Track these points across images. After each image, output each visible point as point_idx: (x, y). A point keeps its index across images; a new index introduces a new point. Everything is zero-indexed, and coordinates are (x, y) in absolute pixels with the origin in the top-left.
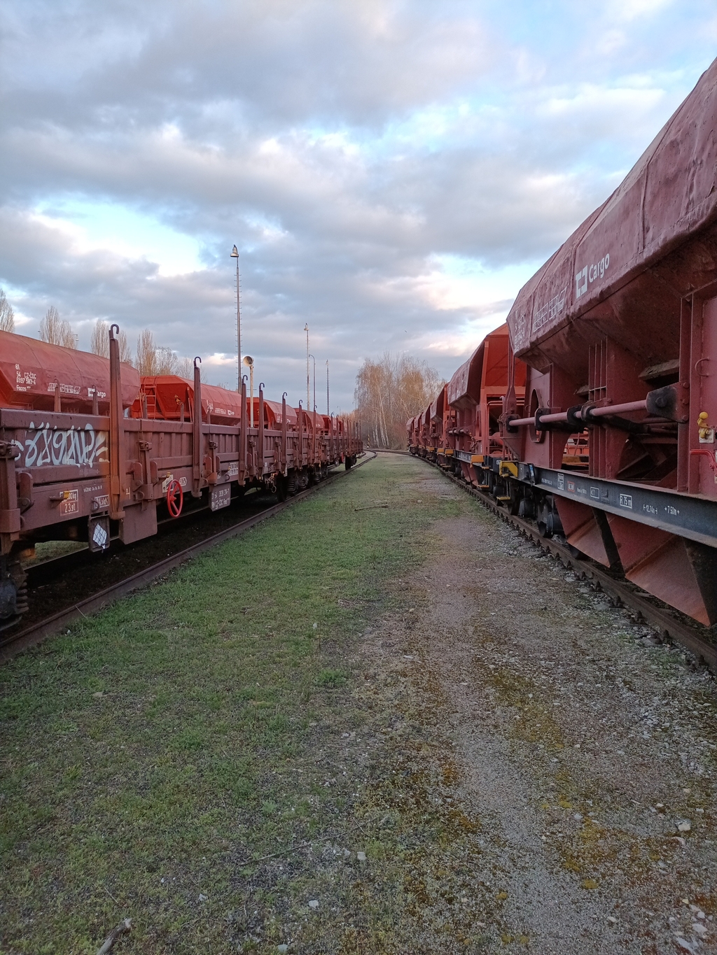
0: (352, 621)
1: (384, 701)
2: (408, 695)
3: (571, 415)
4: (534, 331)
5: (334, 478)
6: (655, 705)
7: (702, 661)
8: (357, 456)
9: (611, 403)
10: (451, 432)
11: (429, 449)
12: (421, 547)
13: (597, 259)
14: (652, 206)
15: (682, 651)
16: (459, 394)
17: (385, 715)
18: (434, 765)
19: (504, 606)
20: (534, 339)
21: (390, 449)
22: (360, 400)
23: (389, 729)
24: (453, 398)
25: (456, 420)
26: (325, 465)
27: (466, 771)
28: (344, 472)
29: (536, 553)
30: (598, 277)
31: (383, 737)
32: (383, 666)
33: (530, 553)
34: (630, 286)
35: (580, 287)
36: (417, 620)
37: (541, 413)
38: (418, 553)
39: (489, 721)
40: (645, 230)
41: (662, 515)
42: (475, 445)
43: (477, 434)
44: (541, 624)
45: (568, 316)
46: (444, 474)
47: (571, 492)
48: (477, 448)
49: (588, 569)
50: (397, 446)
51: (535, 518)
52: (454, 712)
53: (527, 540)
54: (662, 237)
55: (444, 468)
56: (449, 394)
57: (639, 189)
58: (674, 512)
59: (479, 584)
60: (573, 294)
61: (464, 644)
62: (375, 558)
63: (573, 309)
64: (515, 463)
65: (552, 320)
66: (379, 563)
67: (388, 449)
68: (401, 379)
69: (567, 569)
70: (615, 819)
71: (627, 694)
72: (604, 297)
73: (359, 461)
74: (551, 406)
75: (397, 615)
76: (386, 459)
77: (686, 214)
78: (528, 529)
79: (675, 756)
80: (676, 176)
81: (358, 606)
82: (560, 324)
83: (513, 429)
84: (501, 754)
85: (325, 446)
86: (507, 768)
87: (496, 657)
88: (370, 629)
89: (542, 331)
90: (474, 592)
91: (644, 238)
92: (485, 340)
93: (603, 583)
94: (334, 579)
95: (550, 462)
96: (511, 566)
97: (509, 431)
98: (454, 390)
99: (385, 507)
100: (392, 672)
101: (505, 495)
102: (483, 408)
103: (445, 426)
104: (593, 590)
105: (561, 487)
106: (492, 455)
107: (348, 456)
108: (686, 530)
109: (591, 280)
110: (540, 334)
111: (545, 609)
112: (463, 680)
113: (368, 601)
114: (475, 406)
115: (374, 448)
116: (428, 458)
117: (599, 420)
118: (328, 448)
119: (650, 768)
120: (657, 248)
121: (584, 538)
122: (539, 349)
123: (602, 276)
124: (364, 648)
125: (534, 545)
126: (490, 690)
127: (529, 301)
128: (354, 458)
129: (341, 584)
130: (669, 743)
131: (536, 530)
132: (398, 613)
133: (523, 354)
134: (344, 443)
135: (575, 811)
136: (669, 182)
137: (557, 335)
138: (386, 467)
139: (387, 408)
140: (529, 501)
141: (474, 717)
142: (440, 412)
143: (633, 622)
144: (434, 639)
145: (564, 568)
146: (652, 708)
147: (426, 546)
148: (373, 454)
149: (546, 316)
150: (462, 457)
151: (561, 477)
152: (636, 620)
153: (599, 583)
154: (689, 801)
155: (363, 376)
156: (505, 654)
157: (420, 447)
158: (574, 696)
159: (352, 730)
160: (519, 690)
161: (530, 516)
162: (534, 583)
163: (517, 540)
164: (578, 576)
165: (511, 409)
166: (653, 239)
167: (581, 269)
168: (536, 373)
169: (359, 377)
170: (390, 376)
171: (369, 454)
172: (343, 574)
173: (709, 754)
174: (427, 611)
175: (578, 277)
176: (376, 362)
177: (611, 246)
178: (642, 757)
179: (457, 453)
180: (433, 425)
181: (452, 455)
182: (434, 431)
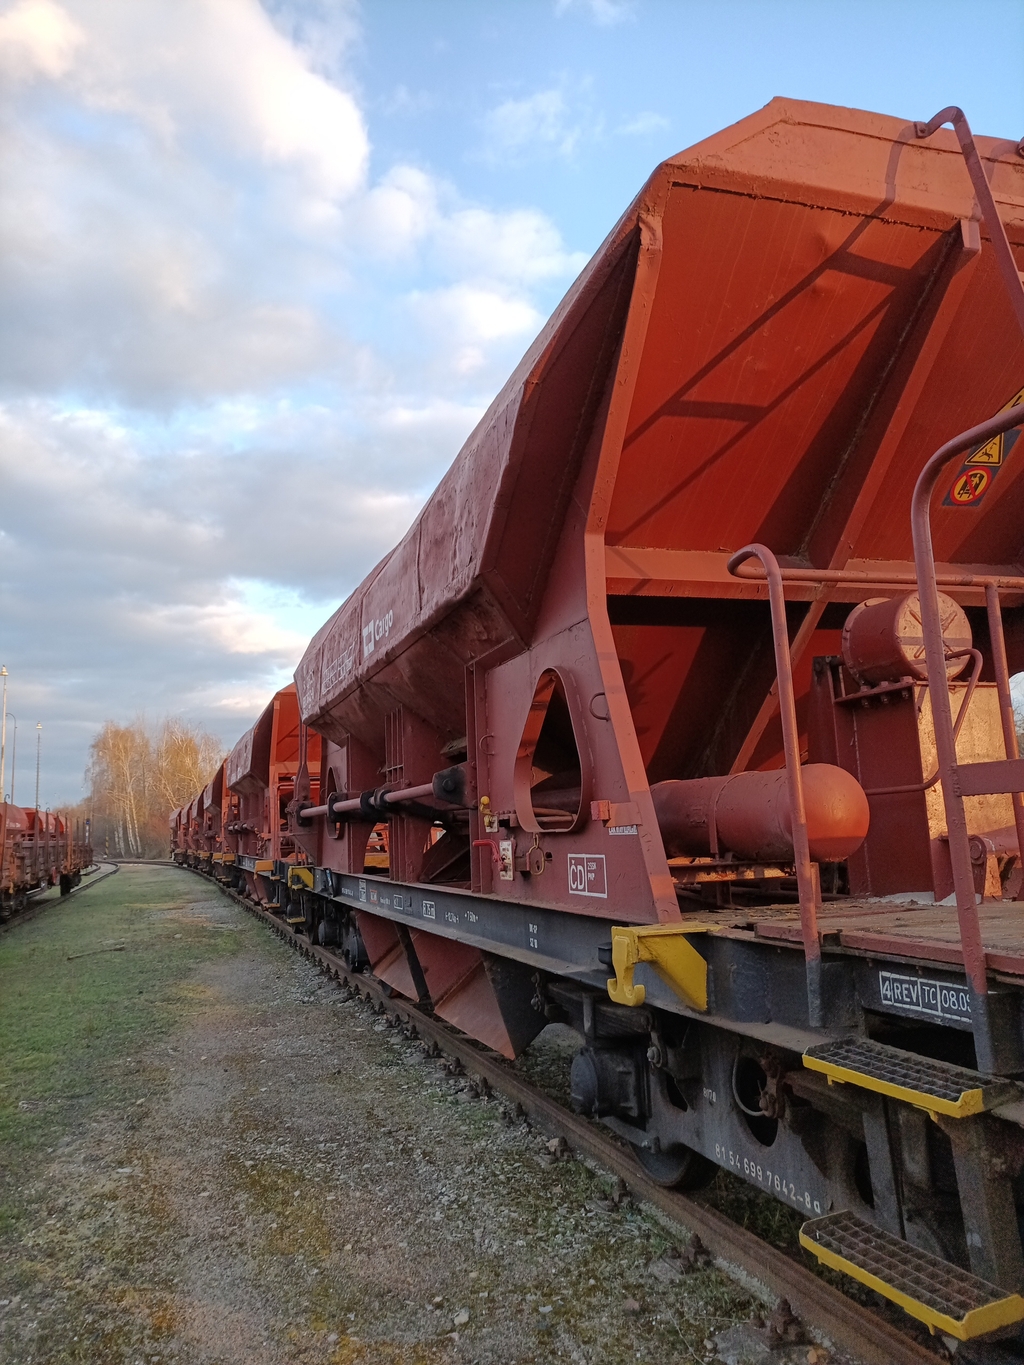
0: (40, 1132)
1: (74, 1242)
2: (116, 1225)
3: (365, 801)
4: (324, 693)
5: (37, 910)
6: (455, 1176)
7: (521, 1111)
8: (82, 873)
9: (410, 785)
10: (231, 828)
11: (203, 855)
12: (170, 1006)
13: (382, 616)
14: (425, 564)
15: (500, 1104)
16: (241, 772)
17: (73, 1263)
18: (141, 1316)
19: (282, 1076)
20: (323, 703)
21: (143, 857)
22: (94, 783)
23: (78, 1281)
24: (232, 778)
25: (239, 811)
26: (21, 889)
27: (187, 1315)
28: (58, 899)
29: (341, 996)
30: (384, 635)
31: (65, 1294)
32: (80, 1190)
33: (331, 997)
34: (412, 649)
35: (367, 645)
36: (146, 1115)
37: (335, 800)
38: (165, 1015)
39: (233, 1239)
40: (421, 590)
41: (463, 923)
42: (262, 846)
43: (266, 829)
44: (330, 1094)
45: (356, 678)
46: (223, 892)
47: (374, 904)
48: (266, 851)
49: (403, 1010)
50: (154, 853)
51: (339, 946)
52: (183, 1237)
53: (330, 979)
54: (435, 600)
55: (224, 884)
56: (228, 772)
57: (415, 543)
58: (473, 918)
59: (251, 1051)
60: (361, 651)
61: (214, 1139)
62: (91, 1030)
63: (361, 670)
64: (310, 869)
65: (341, 682)
66: (98, 1038)
67: (139, 858)
68: (163, 748)
69: (378, 1014)
70: (380, 1330)
71: (423, 1169)
72: (390, 659)
73: (85, 881)
74: (348, 790)
75: (116, 1112)
76: (134, 875)
77: (453, 579)
78: (332, 961)
79: (468, 1236)
80: (443, 538)
81: (52, 1107)
82: (349, 686)
83: (307, 822)
84: (243, 1279)
85: (22, 858)
86: (247, 1297)
87: (257, 1149)
88: (67, 1139)
89: (331, 694)
90: (241, 1063)
91: (421, 599)
92: (275, 698)
93: (419, 1027)
94: (16, 1070)
95: (350, 865)
96: (302, 1019)
97: (301, 825)
98: (234, 767)
99: (120, 950)
100: (95, 1196)
101: (299, 915)
102: (272, 793)
103: (224, 820)
104: (407, 1038)
105: (363, 899)
106: (284, 860)
107: (65, 872)
108: (485, 939)
109: (377, 638)
110: (330, 697)
111: (339, 1072)
112: (204, 1190)
113: (72, 1097)
114: (263, 790)
115: (116, 857)
116: (202, 869)
117: (396, 807)
118: (27, 862)
119: (435, 1256)
120: (432, 612)
121: (392, 967)
122: (330, 715)
123: (387, 634)
124: (54, 1170)
125: (339, 985)
126: (242, 1196)
127: (317, 654)
128: (77, 874)
129: (29, 1077)
130: (464, 1222)
131: (342, 963)
132: (117, 1108)
133: (313, 722)
134: (60, 852)
135: (330, 1331)
136: (438, 543)
137: (348, 699)
138: (129, 889)
139: (140, 794)
140: (332, 922)
141: (212, 1238)
142: (217, 800)
143: (450, 1074)
144: (170, 1138)
145: (375, 1013)
146: (451, 1182)
147: (178, 1005)
148: (113, 868)
149: (335, 675)
150: (247, 865)
151: (363, 885)
152: (453, 1070)
153: (414, 1027)
154: (473, 1286)
155: (100, 745)
156: (271, 1143)
157: (190, 852)
158: (357, 1183)
159: (15, 1293)
160: (283, 1189)
161: (333, 943)
162: (330, 1039)
163: (317, 980)
164: (390, 1022)
165: (303, 794)
166: (428, 602)
167: (367, 624)
168: (333, 747)
169: (93, 746)
170: (146, 745)
171: (106, 868)
172: (32, 1061)
173: (507, 1225)
174: (164, 1100)
175: (365, 633)
176: (123, 725)
177: (394, 602)
178: (428, 1245)
179: (240, 860)
180: (210, 819)
181: (234, 862)
182: (210, 828)
